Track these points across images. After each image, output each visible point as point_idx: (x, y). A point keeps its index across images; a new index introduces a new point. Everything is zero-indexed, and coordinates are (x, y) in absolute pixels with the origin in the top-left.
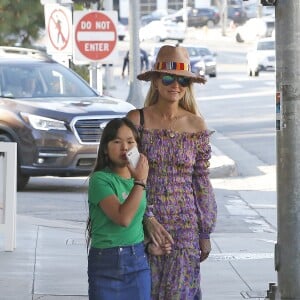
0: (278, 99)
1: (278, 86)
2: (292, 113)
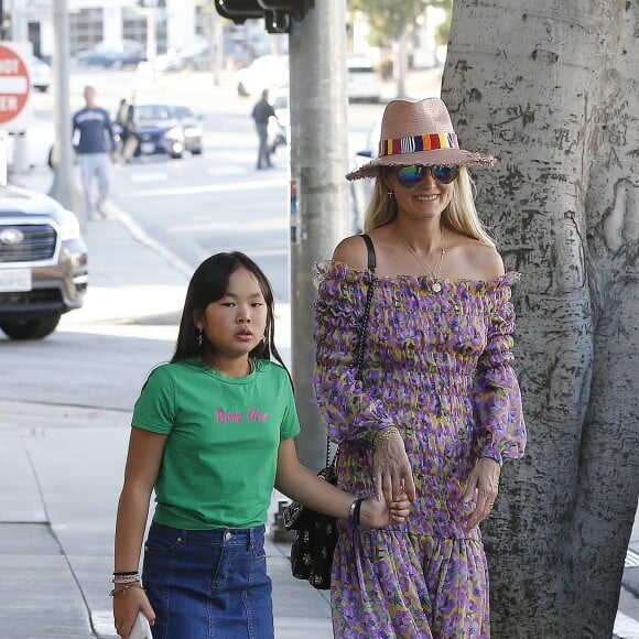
0: (293, 191)
1: (293, 170)
2: (318, 215)
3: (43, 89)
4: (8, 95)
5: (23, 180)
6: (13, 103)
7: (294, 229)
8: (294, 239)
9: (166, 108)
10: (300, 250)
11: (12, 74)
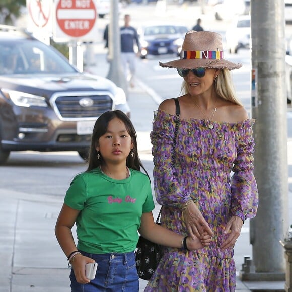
0: (253, 76)
1: (253, 64)
2: (267, 90)
3: (102, 16)
4: (84, 20)
5: (91, 69)
6: (86, 25)
7: (253, 98)
8: (253, 104)
9: (174, 27)
10: (257, 110)
11: (86, 8)
